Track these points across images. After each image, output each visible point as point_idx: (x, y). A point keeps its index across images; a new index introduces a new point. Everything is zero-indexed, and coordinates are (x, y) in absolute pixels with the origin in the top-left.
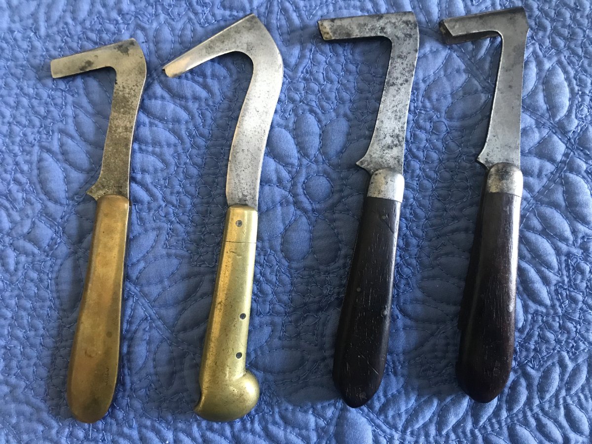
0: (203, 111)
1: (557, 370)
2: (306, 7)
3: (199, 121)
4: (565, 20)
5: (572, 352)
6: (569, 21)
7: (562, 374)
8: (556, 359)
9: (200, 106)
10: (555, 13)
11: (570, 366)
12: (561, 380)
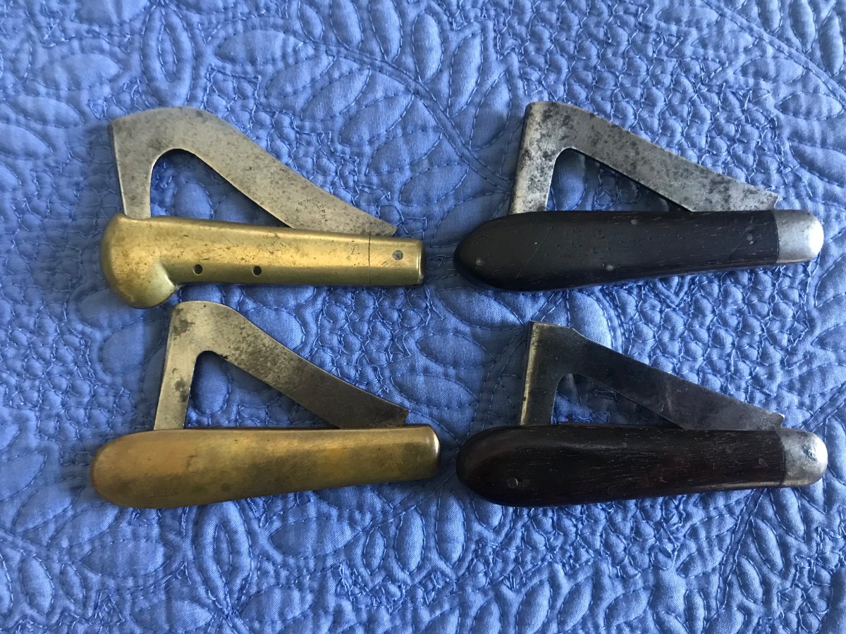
0: (40, 174)
1: (546, 591)
2: (202, 24)
3: (32, 188)
4: (589, 58)
5: (570, 565)
6: (594, 61)
7: (554, 598)
8: (545, 576)
9: (36, 165)
10: (575, 47)
11: (566, 586)
12: (552, 607)
